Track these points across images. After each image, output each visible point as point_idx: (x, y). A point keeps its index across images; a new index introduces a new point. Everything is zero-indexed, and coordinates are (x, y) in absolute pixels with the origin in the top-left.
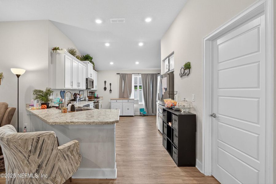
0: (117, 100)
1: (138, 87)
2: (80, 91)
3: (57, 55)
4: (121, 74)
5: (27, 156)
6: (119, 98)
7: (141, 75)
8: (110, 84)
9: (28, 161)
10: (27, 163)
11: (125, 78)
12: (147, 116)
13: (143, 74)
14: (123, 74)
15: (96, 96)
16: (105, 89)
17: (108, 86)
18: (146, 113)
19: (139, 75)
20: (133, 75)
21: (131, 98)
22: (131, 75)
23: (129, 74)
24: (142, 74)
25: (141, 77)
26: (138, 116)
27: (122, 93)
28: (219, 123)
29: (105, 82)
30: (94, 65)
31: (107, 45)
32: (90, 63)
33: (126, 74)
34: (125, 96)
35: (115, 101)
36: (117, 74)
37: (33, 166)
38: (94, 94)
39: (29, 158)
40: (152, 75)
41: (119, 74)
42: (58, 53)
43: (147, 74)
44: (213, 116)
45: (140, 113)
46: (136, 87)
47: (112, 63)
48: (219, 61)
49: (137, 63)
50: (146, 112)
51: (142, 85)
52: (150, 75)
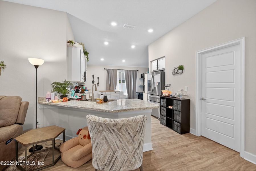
0: (106, 92)
1: (121, 81)
3: (73, 49)
4: (108, 69)
5: (133, 136)
6: (106, 90)
8: (98, 78)
9: (133, 140)
10: (131, 142)
11: (111, 73)
13: (126, 70)
14: (110, 69)
15: (85, 89)
16: (93, 82)
17: (96, 80)
19: (123, 71)
20: (118, 70)
21: (116, 90)
22: (116, 70)
23: (114, 70)
24: (125, 70)
27: (109, 86)
28: (207, 103)
29: (93, 76)
31: (106, 43)
33: (112, 69)
34: (112, 88)
35: (104, 93)
36: (104, 69)
37: (137, 143)
38: (83, 87)
39: (134, 138)
40: (133, 71)
41: (106, 69)
42: (74, 46)
43: (129, 71)
44: (202, 99)
46: (120, 80)
47: (102, 59)
48: (207, 67)
49: (124, 61)
51: (125, 79)
52: (131, 71)
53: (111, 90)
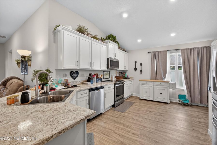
0: (146, 82)
1: (177, 68)
2: (103, 72)
4: (153, 52)
6: (151, 80)
7: (180, 51)
8: (141, 64)
11: (157, 56)
12: (191, 106)
13: (184, 49)
14: (155, 52)
15: (126, 76)
16: (136, 69)
17: (138, 66)
18: (189, 102)
19: (177, 52)
20: (168, 52)
21: (166, 80)
22: (165, 52)
23: (162, 51)
24: (182, 50)
25: (180, 53)
26: (175, 103)
27: (154, 74)
29: (136, 62)
30: (119, 44)
31: (125, 16)
32: (111, 42)
33: (159, 52)
34: (158, 77)
35: (145, 83)
36: (148, 52)
38: (125, 75)
40: (201, 49)
41: (150, 52)
43: (191, 49)
45: (179, 101)
47: (139, 41)
49: (173, 35)
50: (190, 100)
51: (182, 65)
52: (196, 49)
53: (157, 80)
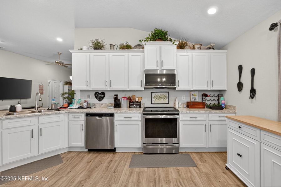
8: (253, 72)
16: (240, 86)
29: (240, 68)
